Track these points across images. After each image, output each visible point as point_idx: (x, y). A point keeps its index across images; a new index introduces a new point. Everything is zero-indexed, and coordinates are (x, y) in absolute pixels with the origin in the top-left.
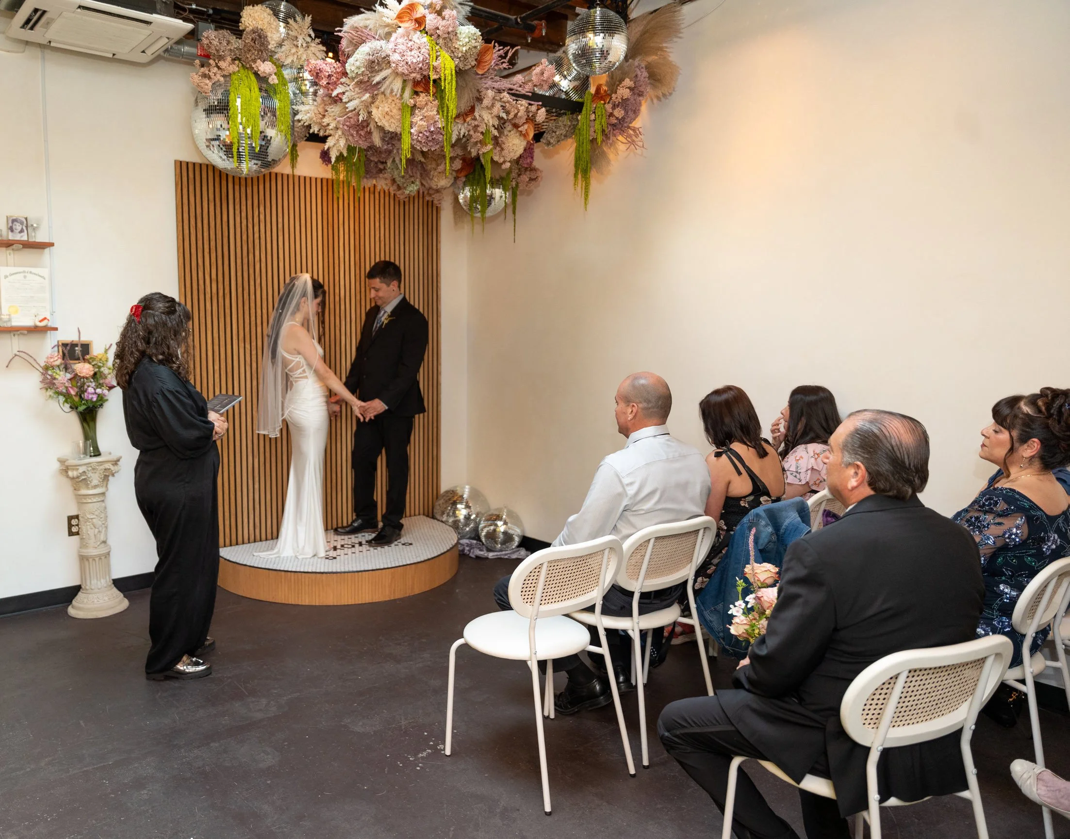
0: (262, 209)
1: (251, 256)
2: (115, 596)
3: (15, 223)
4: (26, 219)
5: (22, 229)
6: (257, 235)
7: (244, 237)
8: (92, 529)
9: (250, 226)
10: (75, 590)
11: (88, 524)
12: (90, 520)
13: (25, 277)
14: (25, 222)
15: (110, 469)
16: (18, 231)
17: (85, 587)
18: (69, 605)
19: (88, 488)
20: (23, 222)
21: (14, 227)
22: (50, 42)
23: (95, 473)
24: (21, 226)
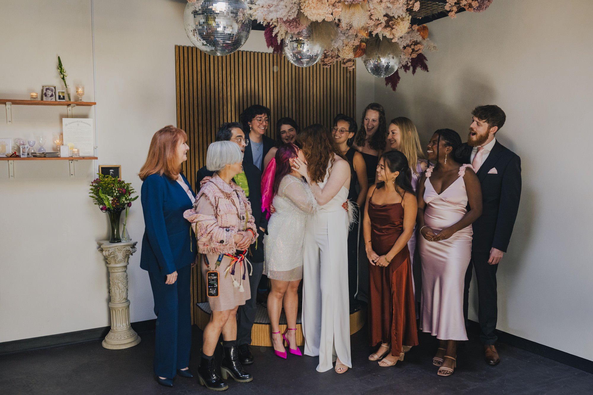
2: (132, 335)
3: (48, 91)
4: (55, 88)
5: (52, 94)
8: (118, 289)
10: (107, 330)
11: (115, 286)
12: (117, 284)
13: (78, 125)
14: (54, 90)
15: (129, 250)
16: (49, 96)
17: (113, 329)
18: (103, 340)
19: (116, 263)
20: (53, 90)
21: (47, 93)
23: (120, 252)
24: (51, 92)
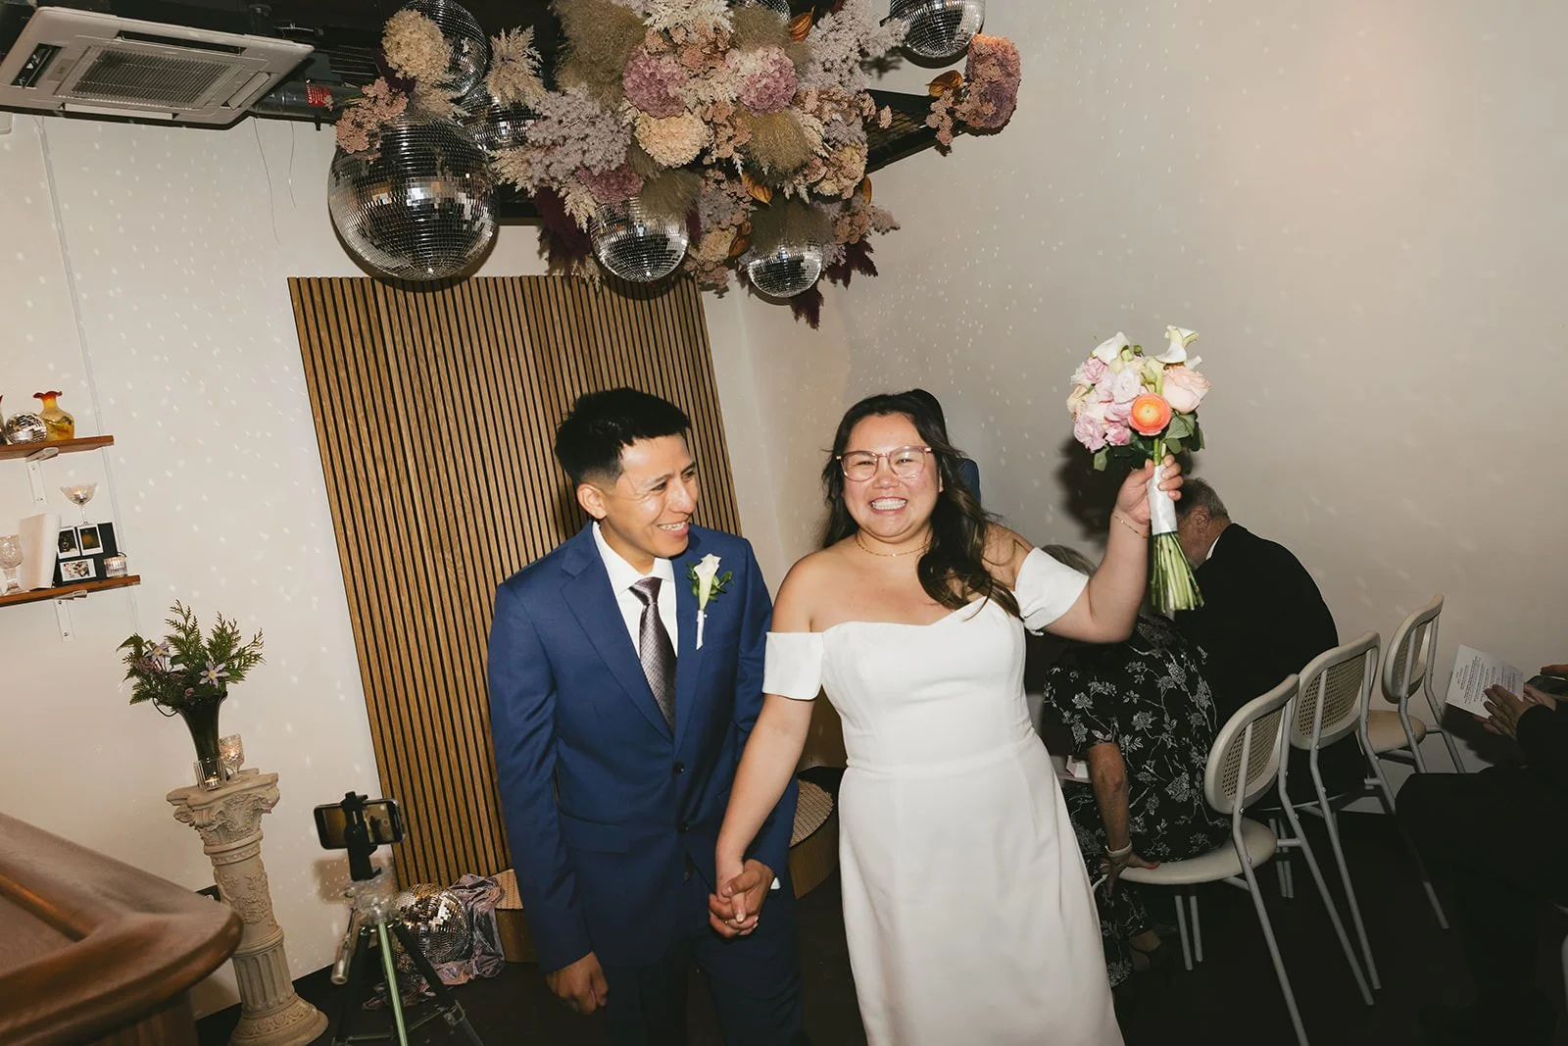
0: (436, 336)
1: (431, 412)
2: (303, 1013)
6: (435, 379)
7: (417, 384)
9: (423, 366)
15: (262, 799)
17: (248, 1007)
19: (230, 839)
22: (63, 105)
